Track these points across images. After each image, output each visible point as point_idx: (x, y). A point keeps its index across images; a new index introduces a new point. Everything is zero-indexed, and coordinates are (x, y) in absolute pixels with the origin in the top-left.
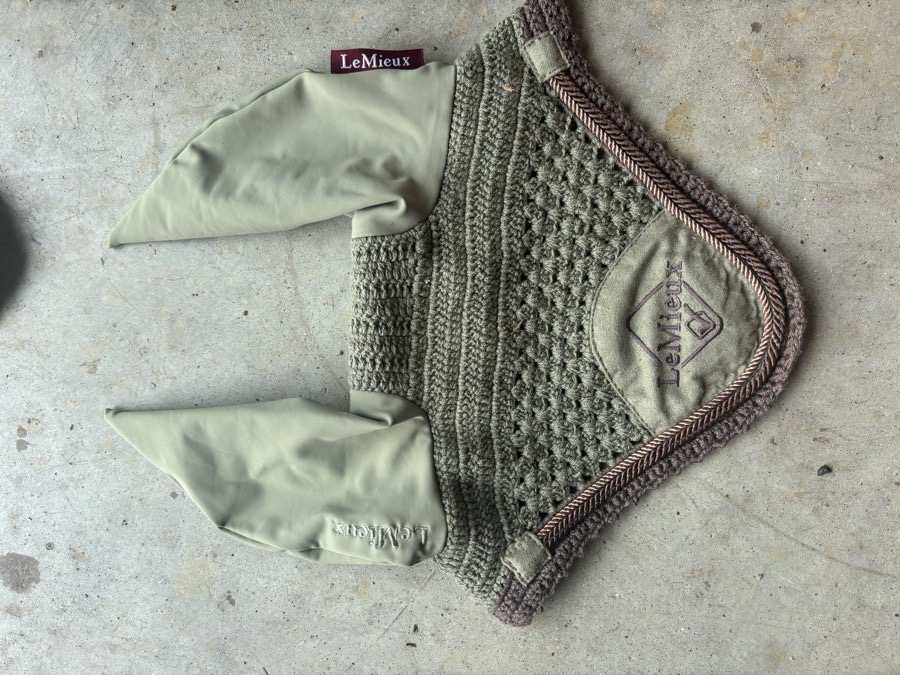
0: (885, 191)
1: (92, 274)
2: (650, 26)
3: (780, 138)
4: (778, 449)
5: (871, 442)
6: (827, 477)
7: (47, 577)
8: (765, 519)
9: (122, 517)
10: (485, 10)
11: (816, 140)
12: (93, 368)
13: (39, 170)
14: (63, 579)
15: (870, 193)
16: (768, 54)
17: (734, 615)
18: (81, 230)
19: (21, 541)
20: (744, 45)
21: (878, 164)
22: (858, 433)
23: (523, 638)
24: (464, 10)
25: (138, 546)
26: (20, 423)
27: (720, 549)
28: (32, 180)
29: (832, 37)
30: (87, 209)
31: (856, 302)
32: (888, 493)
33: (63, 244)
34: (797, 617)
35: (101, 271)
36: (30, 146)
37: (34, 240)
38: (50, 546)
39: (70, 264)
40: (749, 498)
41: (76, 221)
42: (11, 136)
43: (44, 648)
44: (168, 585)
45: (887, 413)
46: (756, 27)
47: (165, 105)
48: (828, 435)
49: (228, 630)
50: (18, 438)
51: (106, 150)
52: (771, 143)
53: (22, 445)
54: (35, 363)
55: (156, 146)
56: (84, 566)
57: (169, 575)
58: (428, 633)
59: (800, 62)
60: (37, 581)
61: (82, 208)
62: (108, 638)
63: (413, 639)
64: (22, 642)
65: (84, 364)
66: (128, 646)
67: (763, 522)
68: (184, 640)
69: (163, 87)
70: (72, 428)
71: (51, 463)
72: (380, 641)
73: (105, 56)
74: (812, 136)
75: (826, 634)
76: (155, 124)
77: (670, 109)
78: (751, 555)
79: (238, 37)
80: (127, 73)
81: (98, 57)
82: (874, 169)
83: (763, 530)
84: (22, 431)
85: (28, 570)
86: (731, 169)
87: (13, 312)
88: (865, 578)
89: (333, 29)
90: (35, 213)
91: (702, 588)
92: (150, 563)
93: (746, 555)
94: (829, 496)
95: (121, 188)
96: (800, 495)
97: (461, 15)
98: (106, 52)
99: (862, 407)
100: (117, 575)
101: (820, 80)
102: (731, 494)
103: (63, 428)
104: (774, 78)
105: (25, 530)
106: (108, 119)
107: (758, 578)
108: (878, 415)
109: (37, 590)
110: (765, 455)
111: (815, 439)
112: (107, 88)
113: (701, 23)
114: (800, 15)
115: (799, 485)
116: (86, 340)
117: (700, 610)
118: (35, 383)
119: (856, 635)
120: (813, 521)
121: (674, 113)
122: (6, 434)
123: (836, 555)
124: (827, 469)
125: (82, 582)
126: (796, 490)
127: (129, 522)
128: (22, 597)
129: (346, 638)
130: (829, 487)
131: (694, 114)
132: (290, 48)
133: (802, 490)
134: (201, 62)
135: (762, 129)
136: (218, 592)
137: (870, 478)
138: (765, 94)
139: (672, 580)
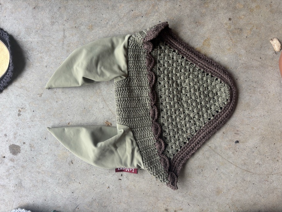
0: (261, 67)
1: (43, 70)
2: (201, 16)
3: (234, 50)
4: (225, 135)
5: (250, 135)
6: (237, 144)
7: (22, 151)
8: (220, 154)
9: (45, 137)
10: (157, 7)
11: (243, 52)
12: (41, 95)
13: (31, 40)
14: (27, 152)
15: (257, 67)
16: (232, 27)
17: (208, 179)
18: (41, 57)
19: (16, 141)
20: (226, 24)
21: (260, 60)
22: (247, 133)
23: (151, 180)
24: (151, 7)
25: (49, 145)
26: (19, 109)
27: (206, 161)
28: (29, 42)
29: (251, 24)
30: (43, 52)
31: (250, 97)
32: (254, 150)
33: (36, 61)
34: (225, 181)
35: (45, 69)
36: (29, 33)
37: (28, 59)
38: (24, 143)
39: (37, 66)
40: (216, 148)
41: (40, 55)
42: (24, 30)
43: (20, 171)
44: (55, 157)
45: (255, 128)
46: (230, 19)
47: (67, 25)
48: (239, 132)
49: (71, 171)
50: (18, 113)
51: (50, 36)
52: (231, 51)
53: (19, 115)
54: (25, 93)
55: (64, 36)
56: (33, 150)
57: (56, 154)
58: (125, 177)
59: (241, 30)
60: (20, 152)
61: (42, 51)
62: (38, 170)
63: (121, 178)
64: (14, 169)
65: (38, 94)
66: (43, 172)
67: (219, 155)
68: (59, 172)
69: (67, 21)
70: (33, 111)
71: (27, 120)
72: (112, 178)
73: (52, 10)
74: (242, 50)
75: (233, 187)
76: (64, 30)
77: (204, 39)
78: (215, 163)
79: (89, 8)
80: (58, 16)
81: (50, 10)
82: (258, 61)
83: (219, 157)
84: (20, 111)
85: (17, 149)
86: (219, 57)
87: (20, 78)
88: (245, 173)
89: (115, 9)
90: (29, 52)
91: (201, 171)
92: (51, 150)
93: (213, 163)
94: (237, 149)
95: (53, 47)
96: (229, 148)
97: (150, 8)
98: (53, 9)
99: (249, 126)
100: (42, 153)
101: (246, 35)
102: (211, 146)
103: (31, 111)
104: (233, 34)
105: (18, 138)
106: (51, 28)
107: (216, 170)
108: (253, 128)
109: (19, 155)
110: (221, 136)
111: (235, 133)
112: (52, 19)
113: (215, 17)
114: (242, 17)
115: (230, 145)
116: (40, 88)
117: (199, 177)
118: (25, 98)
119: (241, 188)
120: (232, 155)
121: (205, 41)
122: (15, 111)
123: (238, 165)
124: (237, 142)
125: (32, 154)
126: (229, 147)
127: (46, 139)
128: (15, 156)
129: (102, 176)
130: (237, 147)
131: (211, 41)
132: (103, 13)
133: (230, 147)
134: (78, 14)
135: (229, 47)
136: (69, 160)
137: (249, 145)
138: (231, 38)
139: (193, 168)
